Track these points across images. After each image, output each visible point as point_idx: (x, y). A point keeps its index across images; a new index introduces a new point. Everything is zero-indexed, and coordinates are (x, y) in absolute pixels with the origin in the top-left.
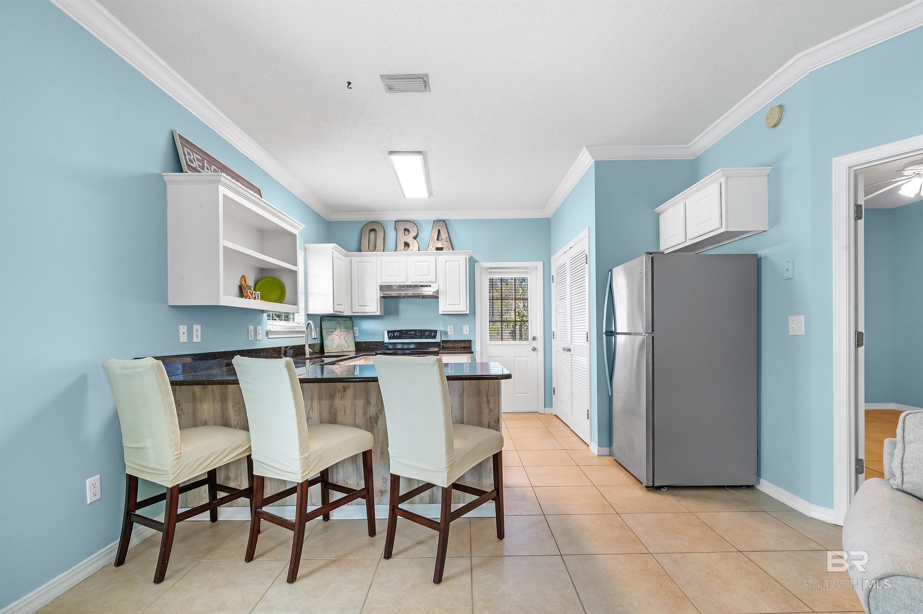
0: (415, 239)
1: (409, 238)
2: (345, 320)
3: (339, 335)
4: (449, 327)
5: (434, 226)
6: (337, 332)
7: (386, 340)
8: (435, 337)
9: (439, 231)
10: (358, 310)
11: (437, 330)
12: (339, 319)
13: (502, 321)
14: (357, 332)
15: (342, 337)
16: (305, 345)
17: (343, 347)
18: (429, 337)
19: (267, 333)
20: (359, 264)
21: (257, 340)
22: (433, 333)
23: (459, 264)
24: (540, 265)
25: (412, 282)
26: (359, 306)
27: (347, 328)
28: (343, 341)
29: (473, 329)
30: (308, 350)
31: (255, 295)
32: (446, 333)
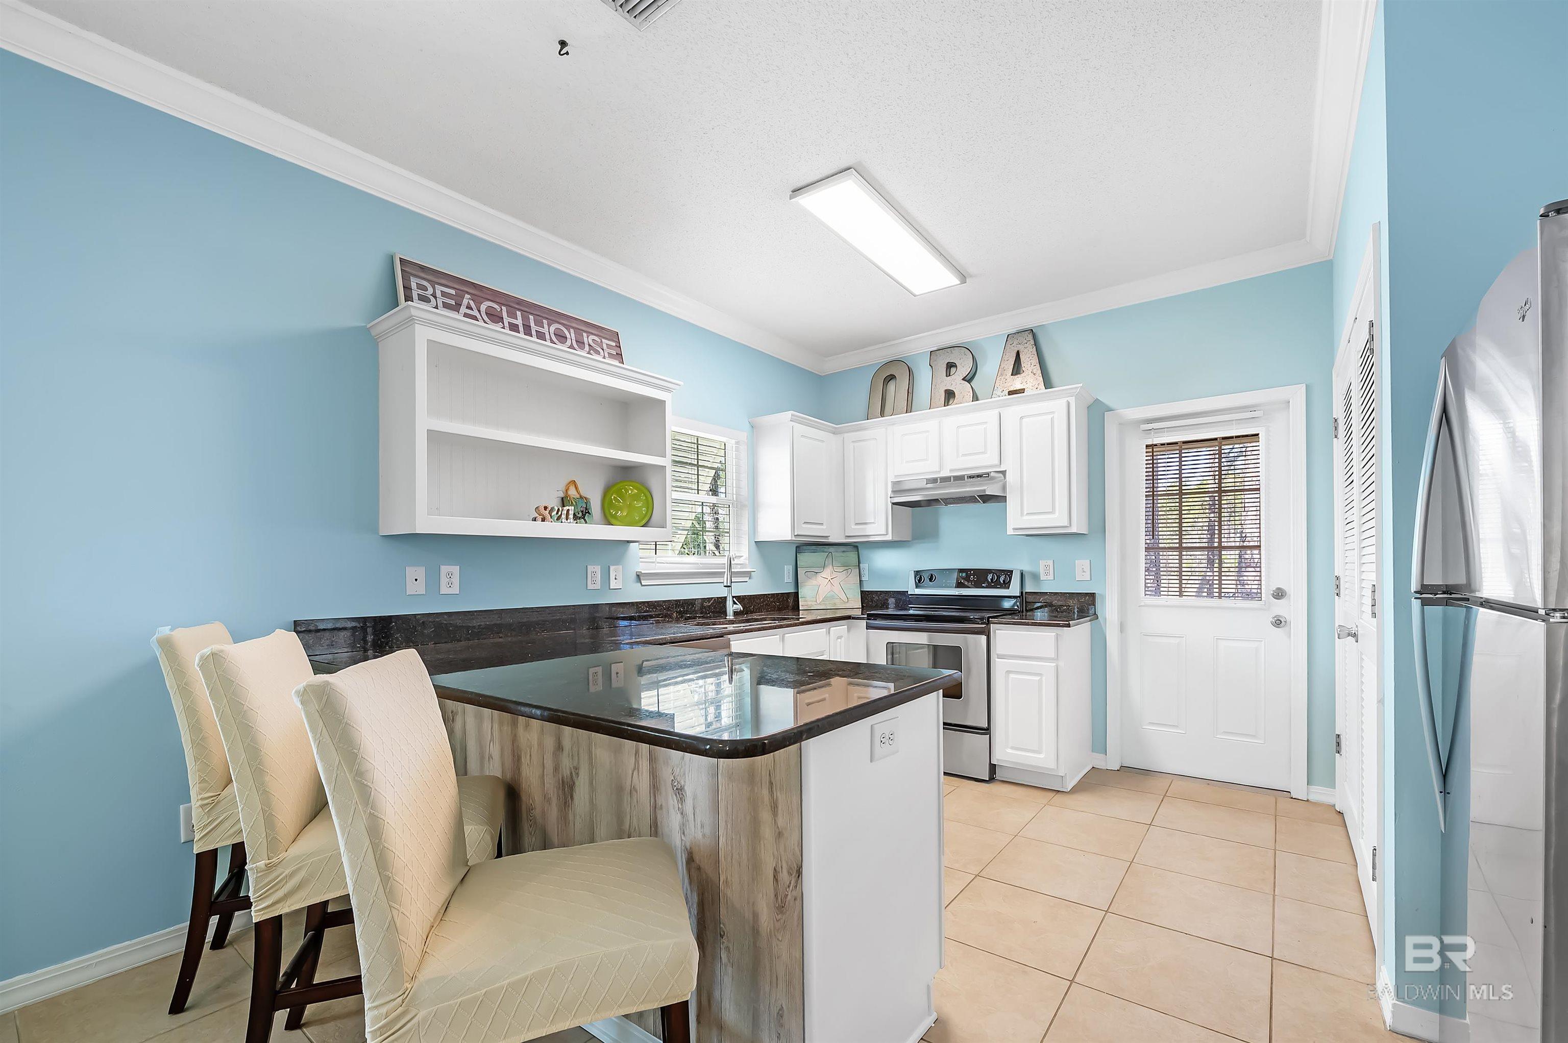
0: (969, 381)
1: (956, 382)
2: (844, 551)
3: (829, 578)
4: (1042, 564)
5: (1008, 346)
6: (827, 573)
7: (913, 590)
8: (1006, 585)
9: (1018, 354)
10: (855, 532)
11: (1012, 571)
12: (831, 549)
13: (1181, 549)
14: (866, 572)
15: (836, 582)
16: (726, 597)
17: (837, 601)
18: (995, 584)
19: (639, 577)
20: (856, 444)
21: (609, 589)
22: (1002, 578)
23: (1052, 419)
24: (1297, 395)
25: (951, 471)
26: (857, 524)
27: (846, 566)
28: (837, 589)
29: (1098, 570)
30: (731, 608)
31: (560, 513)
32: (1036, 577)
